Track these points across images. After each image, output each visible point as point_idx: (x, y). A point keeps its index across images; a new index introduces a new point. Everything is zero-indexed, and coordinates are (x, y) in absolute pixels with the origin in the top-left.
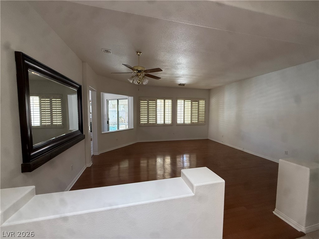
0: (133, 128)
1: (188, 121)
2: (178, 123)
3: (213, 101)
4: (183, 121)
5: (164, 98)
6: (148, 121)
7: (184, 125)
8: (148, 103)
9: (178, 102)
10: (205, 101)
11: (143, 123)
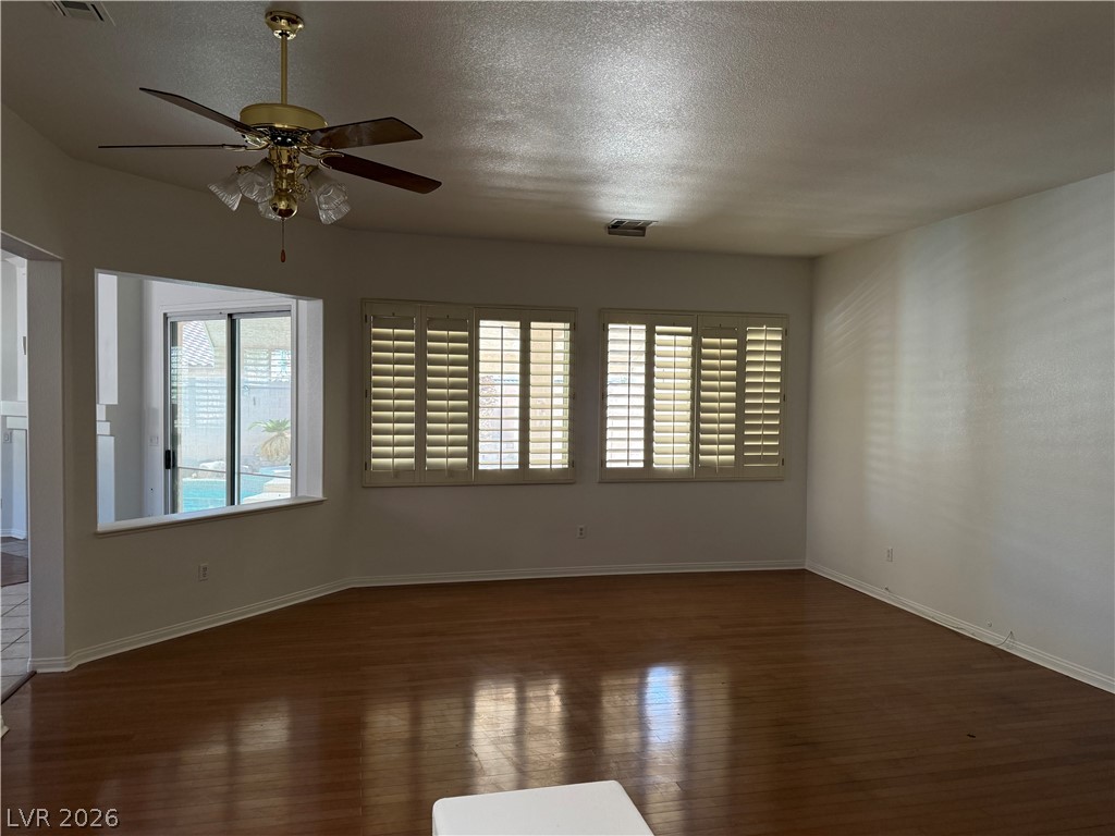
0: (318, 495)
1: (673, 454)
2: (608, 465)
3: (836, 328)
4: (641, 456)
5: (525, 313)
6: (420, 455)
7: (646, 477)
8: (421, 339)
9: (611, 335)
10: (785, 333)
11: (384, 467)
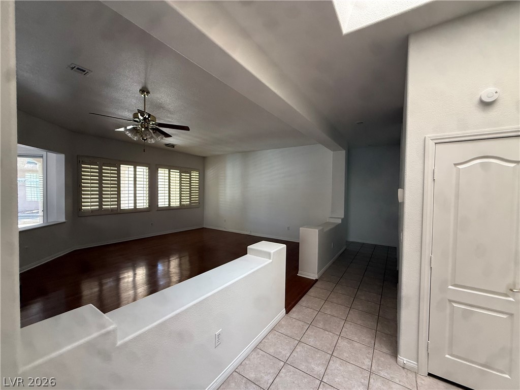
0: (63, 219)
1: (175, 203)
2: (159, 206)
3: (210, 173)
4: (168, 203)
5: (135, 164)
6: (101, 205)
7: (169, 209)
8: (101, 170)
9: (159, 172)
10: (199, 173)
11: (88, 209)
